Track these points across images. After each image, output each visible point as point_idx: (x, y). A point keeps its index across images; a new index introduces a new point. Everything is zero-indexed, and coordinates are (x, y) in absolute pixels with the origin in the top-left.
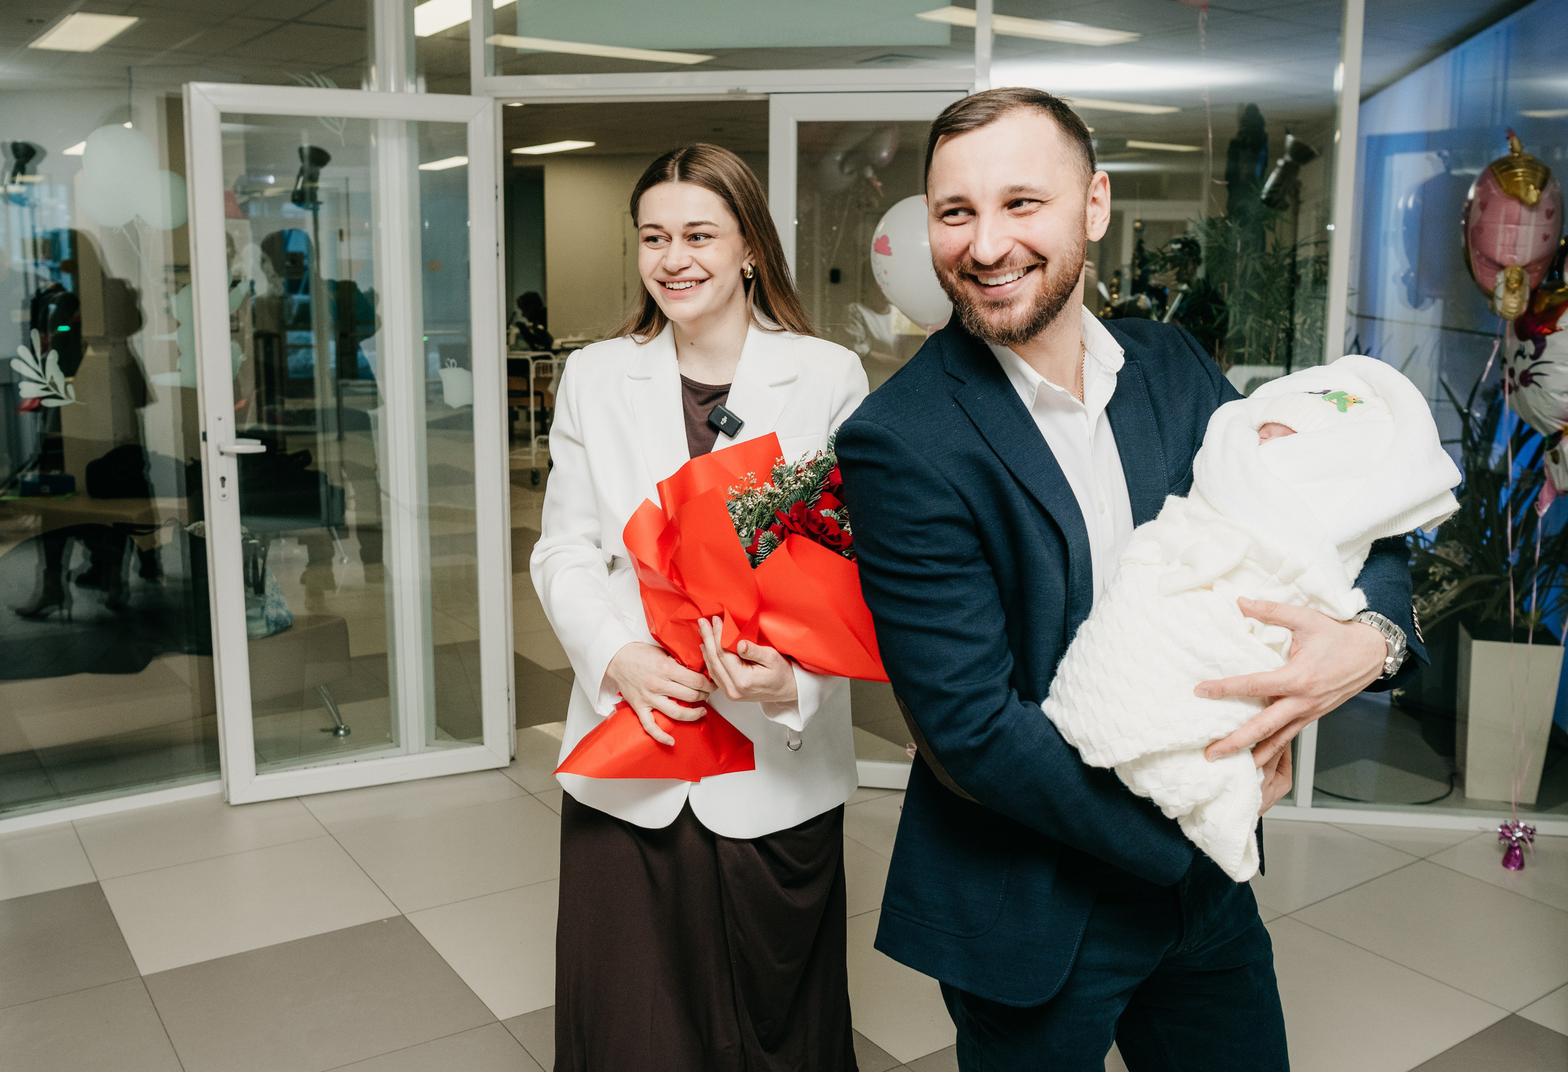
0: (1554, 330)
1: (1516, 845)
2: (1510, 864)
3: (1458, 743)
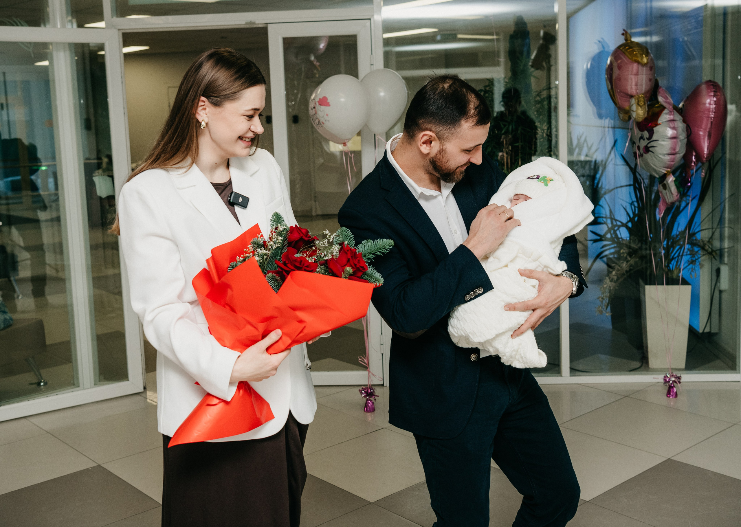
0: (657, 125)
1: (672, 385)
2: (670, 396)
3: (644, 341)
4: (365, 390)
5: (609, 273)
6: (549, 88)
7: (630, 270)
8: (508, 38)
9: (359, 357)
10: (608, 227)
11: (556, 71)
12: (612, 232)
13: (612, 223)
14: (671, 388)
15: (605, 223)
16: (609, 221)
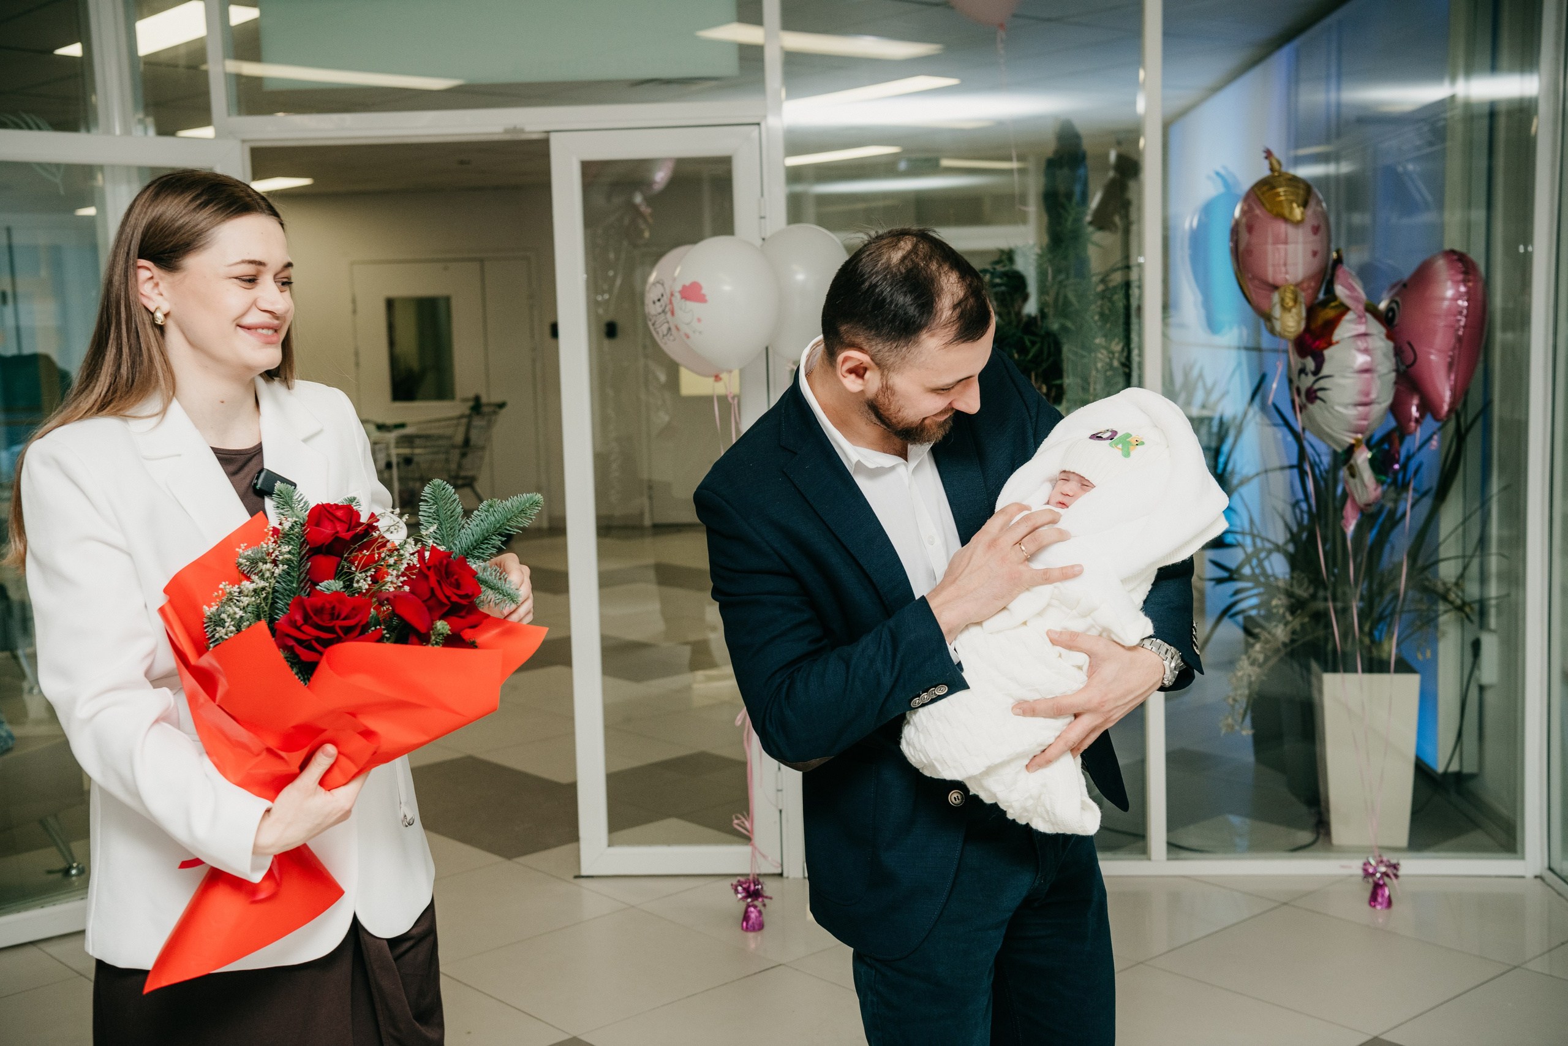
0: (1331, 344)
1: (1381, 882)
2: (1376, 903)
3: (1322, 789)
4: (744, 886)
5: (1249, 646)
6: (1127, 268)
7: (1293, 641)
8: (1043, 165)
9: (734, 817)
10: (1245, 552)
11: (1140, 235)
12: (1254, 562)
13: (1254, 544)
14: (1377, 887)
15: (1238, 545)
16: (1248, 541)
